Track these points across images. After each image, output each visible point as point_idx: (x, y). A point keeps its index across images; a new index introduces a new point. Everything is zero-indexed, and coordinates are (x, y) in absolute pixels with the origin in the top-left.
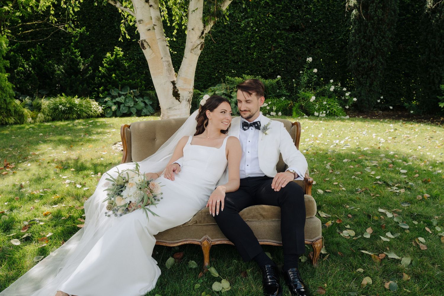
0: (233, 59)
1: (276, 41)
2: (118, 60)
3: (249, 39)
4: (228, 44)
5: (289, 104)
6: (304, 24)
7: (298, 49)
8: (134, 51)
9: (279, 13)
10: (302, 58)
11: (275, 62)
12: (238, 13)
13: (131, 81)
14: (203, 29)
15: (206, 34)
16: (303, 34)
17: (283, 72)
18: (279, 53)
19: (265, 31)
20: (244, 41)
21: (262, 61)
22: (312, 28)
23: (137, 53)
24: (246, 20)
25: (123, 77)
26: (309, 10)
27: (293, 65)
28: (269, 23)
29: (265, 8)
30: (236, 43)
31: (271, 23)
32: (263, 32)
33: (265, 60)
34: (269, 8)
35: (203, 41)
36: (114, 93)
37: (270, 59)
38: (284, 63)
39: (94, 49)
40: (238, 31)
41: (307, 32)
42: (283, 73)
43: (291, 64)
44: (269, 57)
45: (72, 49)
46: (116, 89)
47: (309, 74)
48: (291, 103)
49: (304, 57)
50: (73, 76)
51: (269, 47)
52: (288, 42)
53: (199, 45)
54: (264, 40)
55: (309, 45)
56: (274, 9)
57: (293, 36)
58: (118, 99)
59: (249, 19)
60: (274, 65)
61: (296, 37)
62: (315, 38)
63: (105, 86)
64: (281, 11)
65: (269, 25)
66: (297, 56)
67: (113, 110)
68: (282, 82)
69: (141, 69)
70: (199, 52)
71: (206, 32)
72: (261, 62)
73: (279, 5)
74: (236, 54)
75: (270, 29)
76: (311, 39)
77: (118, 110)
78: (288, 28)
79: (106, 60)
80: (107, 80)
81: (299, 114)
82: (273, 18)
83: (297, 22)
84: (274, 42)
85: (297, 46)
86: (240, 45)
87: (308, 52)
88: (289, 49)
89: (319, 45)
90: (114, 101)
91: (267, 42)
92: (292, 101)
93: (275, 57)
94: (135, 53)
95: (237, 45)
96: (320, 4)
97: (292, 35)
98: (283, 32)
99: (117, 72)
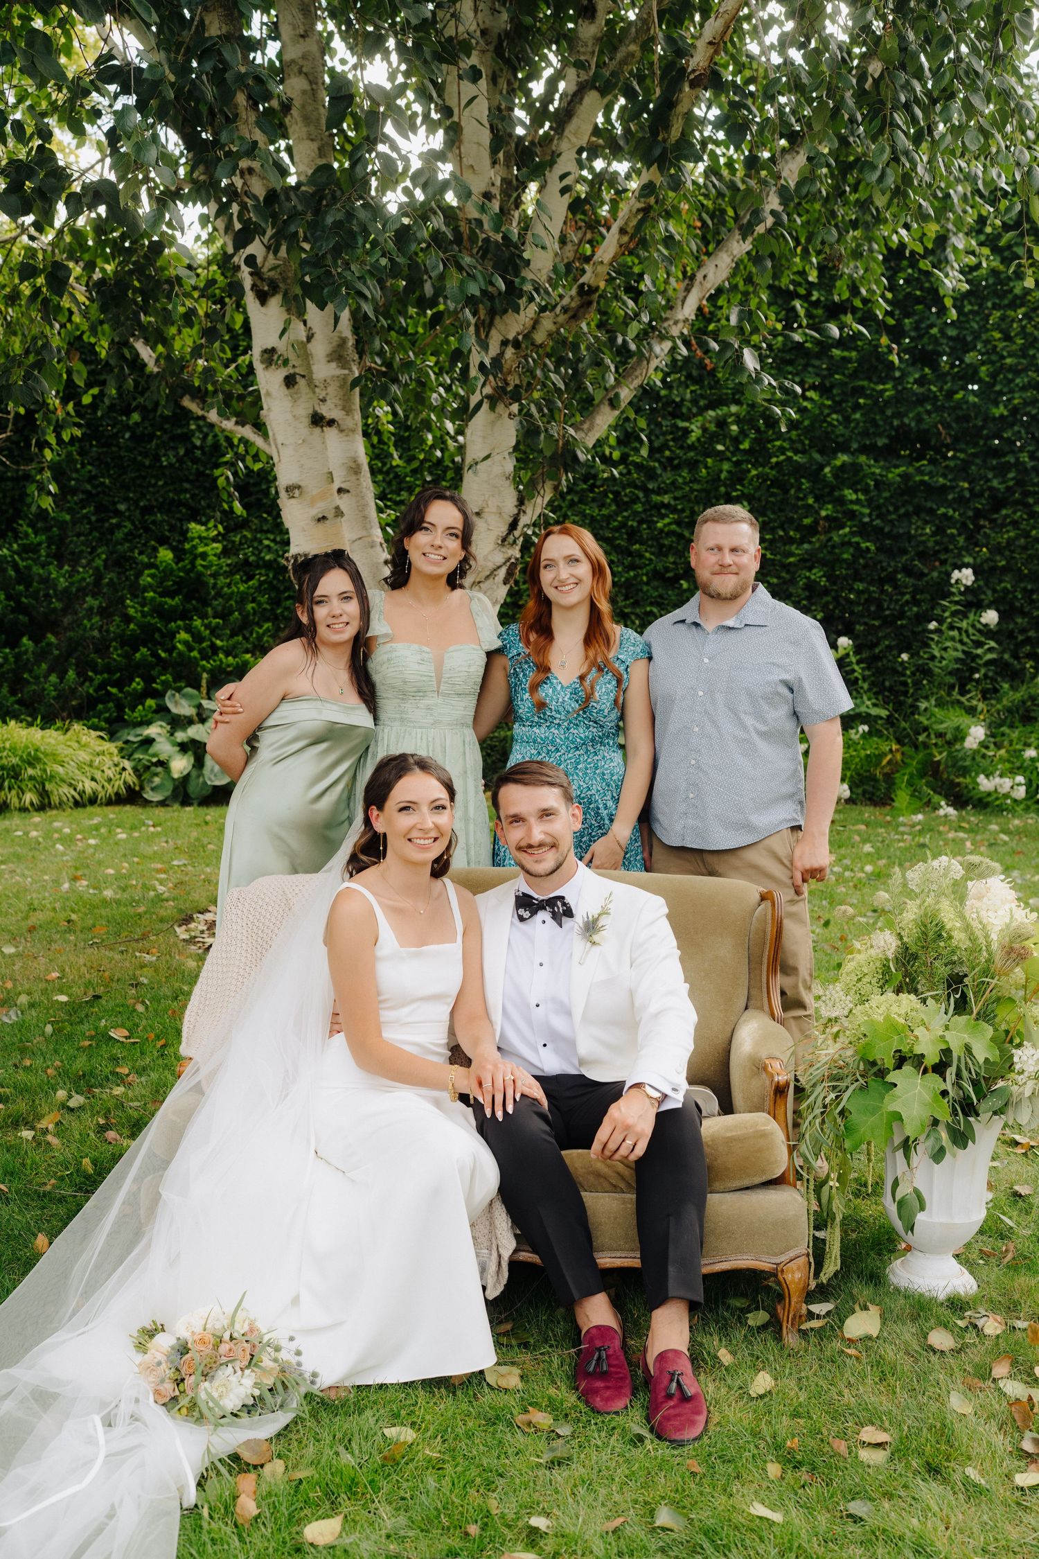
0: (660, 566)
1: (836, 494)
2: (200, 575)
3: (723, 489)
4: (639, 507)
5: (884, 755)
6: (947, 426)
7: (924, 529)
8: (262, 531)
9: (845, 384)
10: (943, 562)
11: (830, 577)
12: (681, 383)
13: (248, 656)
14: (516, 511)
15: (527, 526)
16: (947, 467)
17: (866, 620)
18: (849, 544)
19: (789, 454)
20: (703, 495)
21: (778, 577)
22: (981, 442)
23: (274, 541)
24: (711, 413)
25: (219, 643)
26: (970, 372)
27: (904, 594)
28: (806, 423)
29: (790, 362)
30: (672, 502)
31: (812, 424)
32: (782, 458)
33: (788, 572)
34: (806, 366)
35: (516, 552)
36: (181, 706)
37: (810, 569)
38: (871, 583)
39: (107, 525)
40: (678, 457)
41: (963, 460)
42: (865, 624)
43: (896, 587)
44: (808, 562)
45: (27, 535)
46: (189, 690)
47: (966, 631)
48: (891, 751)
49: (950, 561)
50: (25, 640)
51: (807, 521)
52: (881, 501)
53: (499, 567)
54: (786, 491)
55: (970, 513)
56: (828, 369)
57: (905, 477)
58: (195, 732)
59: (725, 408)
60: (826, 592)
61: (918, 478)
62: (995, 483)
63: (149, 680)
64: (854, 375)
65: (807, 430)
66: (922, 556)
67: (176, 776)
68: (858, 663)
69: (289, 603)
70: (502, 592)
71: (524, 520)
72: (775, 581)
73: (846, 354)
74: (670, 547)
75: (811, 447)
76: (978, 488)
77: (194, 774)
78: (881, 442)
79: (152, 576)
80: (155, 654)
81: (921, 799)
82: (823, 405)
83: (919, 420)
84: (827, 499)
85: (923, 515)
86: (687, 513)
87: (967, 539)
88: (887, 530)
89: (1015, 512)
90: (180, 736)
91: (799, 499)
92: (899, 741)
93: (830, 565)
94: (266, 542)
95: (674, 510)
96: (1014, 347)
97: (898, 471)
98: (862, 459)
99: (198, 623)
